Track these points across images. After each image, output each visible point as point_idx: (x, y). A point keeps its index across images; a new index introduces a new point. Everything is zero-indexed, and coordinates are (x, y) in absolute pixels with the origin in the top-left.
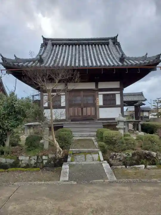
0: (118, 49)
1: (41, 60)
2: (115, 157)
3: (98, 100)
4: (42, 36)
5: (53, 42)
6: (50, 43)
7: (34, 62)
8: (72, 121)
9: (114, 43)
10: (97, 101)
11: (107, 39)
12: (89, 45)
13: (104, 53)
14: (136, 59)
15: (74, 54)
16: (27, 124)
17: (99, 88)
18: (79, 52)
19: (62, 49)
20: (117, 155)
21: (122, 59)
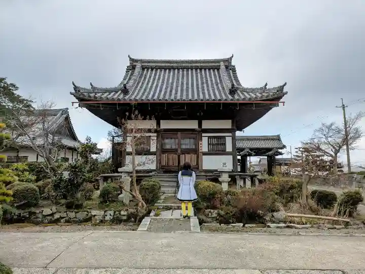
0: (232, 74)
1: (125, 91)
2: (210, 214)
3: (201, 144)
4: (129, 56)
5: (143, 64)
6: (139, 65)
7: (117, 92)
8: (166, 172)
9: (227, 67)
10: (200, 146)
11: (218, 61)
12: (192, 69)
13: (212, 81)
14: (253, 90)
15: (171, 81)
16: (103, 175)
17: (203, 128)
18: (178, 79)
19: (155, 75)
20: (213, 212)
21: (233, 91)
